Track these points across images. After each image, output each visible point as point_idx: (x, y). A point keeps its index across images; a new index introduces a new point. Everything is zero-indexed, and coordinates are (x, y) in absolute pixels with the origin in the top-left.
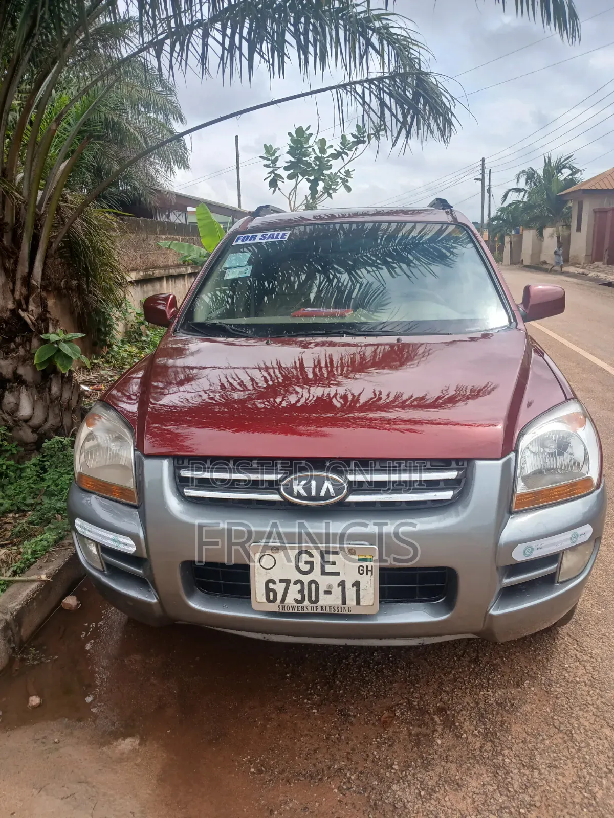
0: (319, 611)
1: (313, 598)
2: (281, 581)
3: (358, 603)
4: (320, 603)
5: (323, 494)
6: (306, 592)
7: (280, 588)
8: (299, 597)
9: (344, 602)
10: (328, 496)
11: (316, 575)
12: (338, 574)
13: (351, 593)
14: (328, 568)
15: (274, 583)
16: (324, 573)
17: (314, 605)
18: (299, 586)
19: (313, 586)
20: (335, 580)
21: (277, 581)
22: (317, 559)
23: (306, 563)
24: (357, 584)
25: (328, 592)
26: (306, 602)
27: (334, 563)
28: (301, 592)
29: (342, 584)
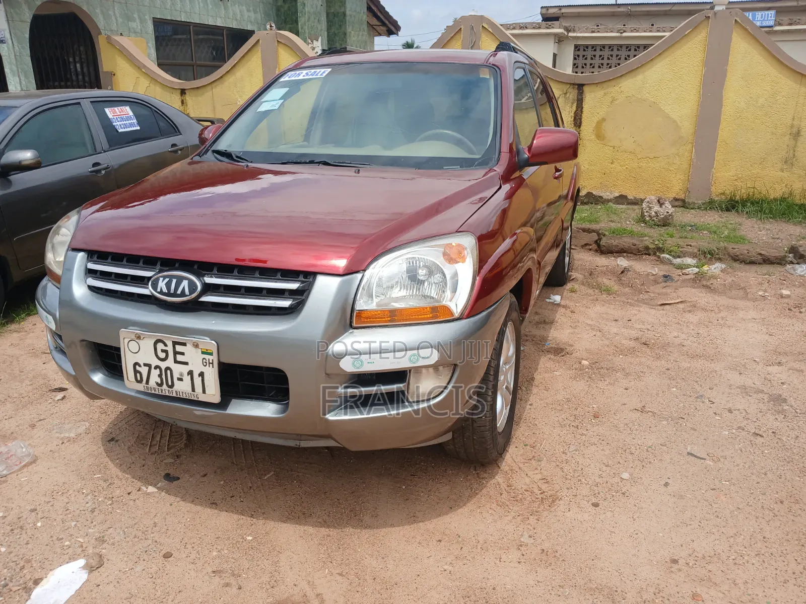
0: (174, 395)
1: (170, 383)
2: (145, 365)
3: (204, 392)
4: (176, 388)
5: (179, 292)
6: (164, 377)
7: (144, 370)
8: (159, 381)
9: (193, 390)
10: (183, 294)
11: (170, 363)
12: (186, 363)
13: (198, 381)
14: (180, 358)
15: (140, 366)
16: (176, 362)
17: (171, 389)
18: (158, 371)
19: (169, 372)
20: (185, 369)
21: (142, 365)
22: (170, 349)
23: (163, 351)
24: (202, 375)
25: (180, 379)
26: (165, 386)
27: (183, 354)
28: (160, 376)
29: (191, 373)
